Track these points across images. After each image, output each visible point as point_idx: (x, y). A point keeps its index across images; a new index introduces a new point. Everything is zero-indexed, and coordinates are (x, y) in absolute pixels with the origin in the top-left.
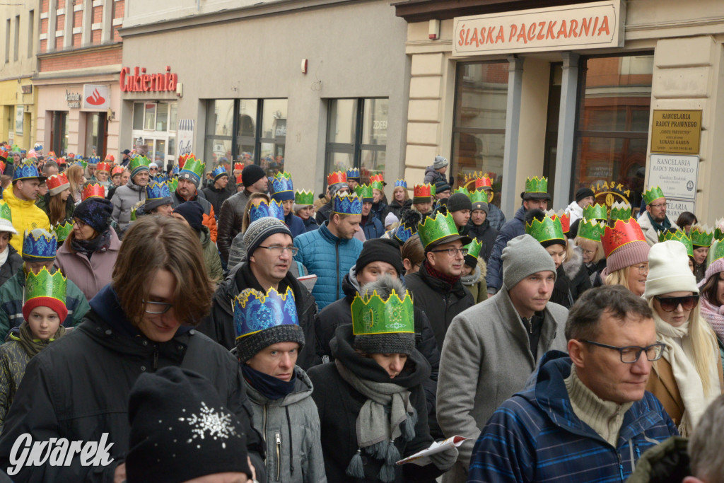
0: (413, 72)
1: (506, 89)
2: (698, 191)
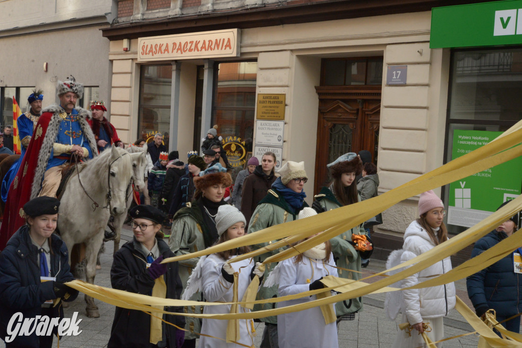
0: (114, 71)
1: (171, 82)
2: (284, 142)
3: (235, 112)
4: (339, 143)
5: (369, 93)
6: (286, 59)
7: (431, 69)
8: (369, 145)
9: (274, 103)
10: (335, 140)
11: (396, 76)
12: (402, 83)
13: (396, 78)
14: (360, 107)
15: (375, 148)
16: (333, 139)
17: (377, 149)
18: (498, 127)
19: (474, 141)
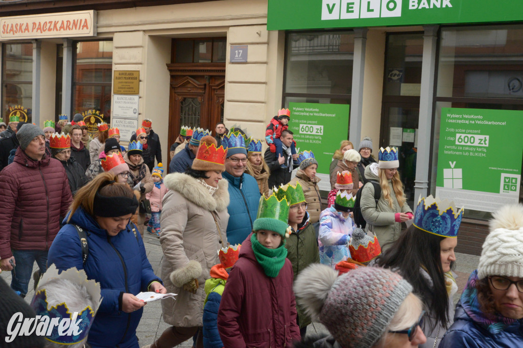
1: (32, 59)
2: (139, 114)
3: (93, 87)
4: (189, 115)
5: (215, 70)
6: (140, 39)
7: (268, 48)
8: (216, 117)
9: (129, 79)
10: (185, 112)
11: (238, 55)
12: (243, 61)
13: (238, 56)
14: (207, 82)
16: (184, 112)
18: (329, 100)
19: (307, 112)
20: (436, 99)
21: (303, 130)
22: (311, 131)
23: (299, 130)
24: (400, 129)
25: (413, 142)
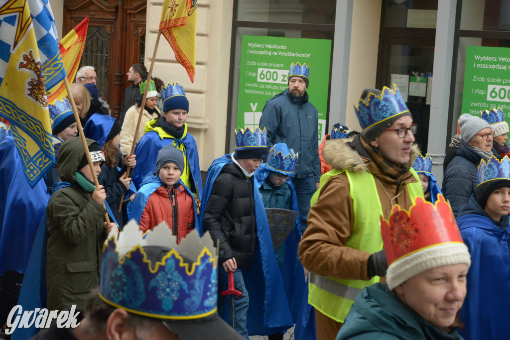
8: (133, 54)
14: (120, 4)
15: (140, 59)
17: (143, 60)
18: (299, 33)
19: (268, 50)
20: (459, 33)
21: (262, 76)
22: (275, 78)
23: (256, 77)
24: (406, 77)
25: (424, 96)
